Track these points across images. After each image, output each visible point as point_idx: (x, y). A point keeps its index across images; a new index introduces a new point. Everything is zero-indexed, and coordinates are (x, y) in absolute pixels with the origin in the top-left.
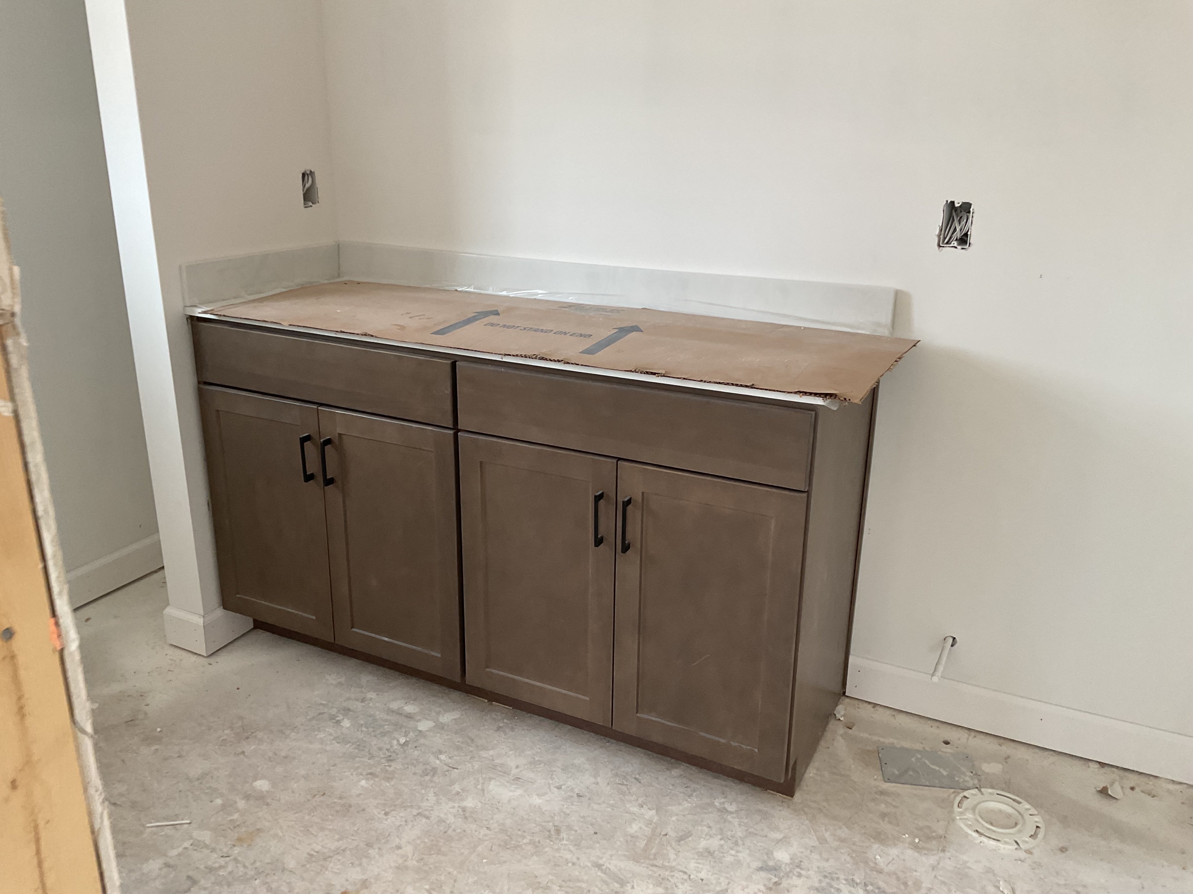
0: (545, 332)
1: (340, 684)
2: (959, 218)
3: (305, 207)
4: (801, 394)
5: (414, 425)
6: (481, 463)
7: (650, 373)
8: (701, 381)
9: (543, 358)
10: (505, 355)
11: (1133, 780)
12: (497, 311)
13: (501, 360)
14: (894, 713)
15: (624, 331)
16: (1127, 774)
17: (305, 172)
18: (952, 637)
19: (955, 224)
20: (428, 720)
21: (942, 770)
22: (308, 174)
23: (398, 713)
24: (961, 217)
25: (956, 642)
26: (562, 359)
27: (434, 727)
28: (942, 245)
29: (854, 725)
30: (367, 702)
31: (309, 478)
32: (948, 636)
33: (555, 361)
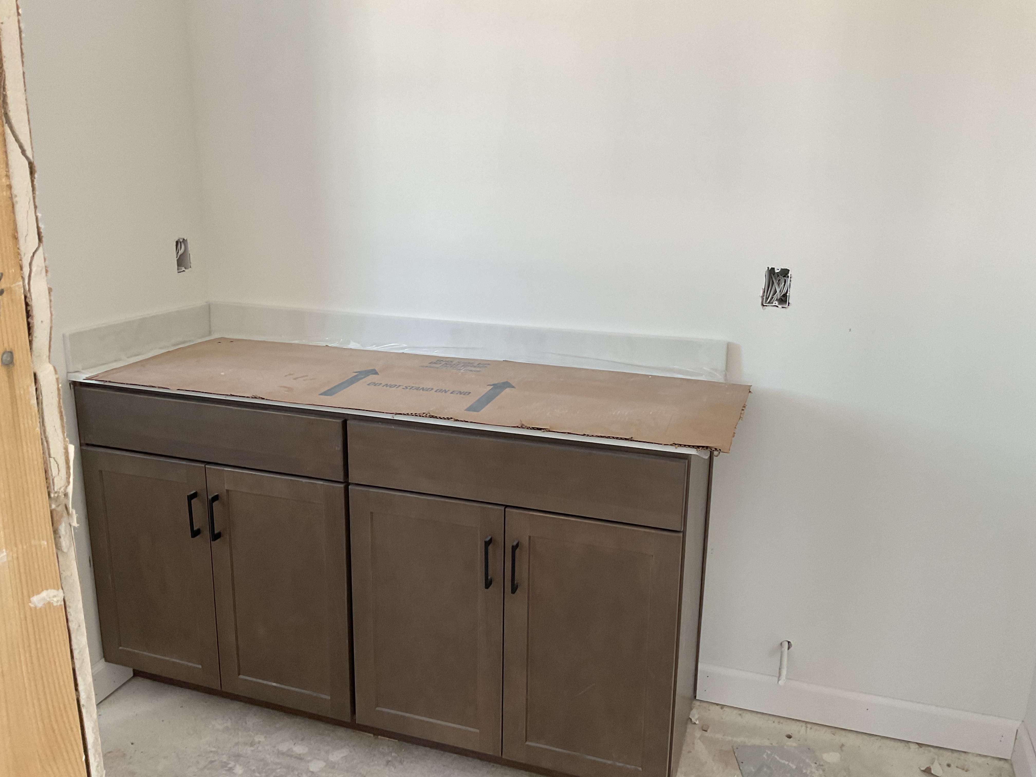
0: (427, 391)
1: (227, 729)
2: (777, 281)
3: (178, 272)
4: (677, 445)
5: (304, 480)
6: (372, 513)
7: (536, 429)
8: (584, 435)
9: (433, 416)
10: (396, 415)
11: (947, 757)
12: (374, 370)
13: (392, 418)
14: (740, 712)
15: (499, 387)
16: (941, 751)
17: (179, 240)
18: (787, 641)
19: (775, 285)
20: (318, 759)
21: (790, 764)
22: (180, 242)
23: (289, 754)
24: (780, 280)
25: (791, 645)
26: (451, 417)
27: (325, 766)
28: (764, 305)
29: (708, 727)
30: (255, 746)
31: (195, 533)
32: (784, 641)
33: (445, 419)
